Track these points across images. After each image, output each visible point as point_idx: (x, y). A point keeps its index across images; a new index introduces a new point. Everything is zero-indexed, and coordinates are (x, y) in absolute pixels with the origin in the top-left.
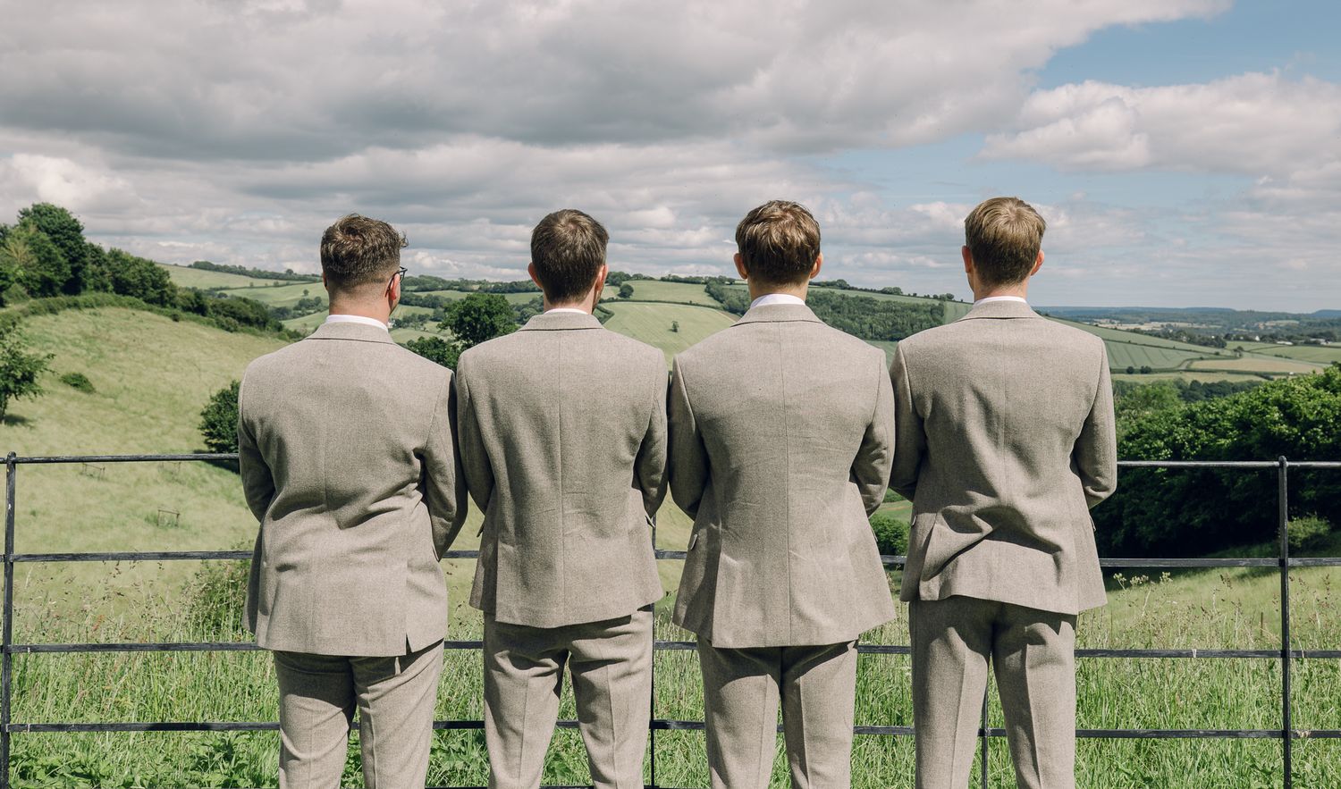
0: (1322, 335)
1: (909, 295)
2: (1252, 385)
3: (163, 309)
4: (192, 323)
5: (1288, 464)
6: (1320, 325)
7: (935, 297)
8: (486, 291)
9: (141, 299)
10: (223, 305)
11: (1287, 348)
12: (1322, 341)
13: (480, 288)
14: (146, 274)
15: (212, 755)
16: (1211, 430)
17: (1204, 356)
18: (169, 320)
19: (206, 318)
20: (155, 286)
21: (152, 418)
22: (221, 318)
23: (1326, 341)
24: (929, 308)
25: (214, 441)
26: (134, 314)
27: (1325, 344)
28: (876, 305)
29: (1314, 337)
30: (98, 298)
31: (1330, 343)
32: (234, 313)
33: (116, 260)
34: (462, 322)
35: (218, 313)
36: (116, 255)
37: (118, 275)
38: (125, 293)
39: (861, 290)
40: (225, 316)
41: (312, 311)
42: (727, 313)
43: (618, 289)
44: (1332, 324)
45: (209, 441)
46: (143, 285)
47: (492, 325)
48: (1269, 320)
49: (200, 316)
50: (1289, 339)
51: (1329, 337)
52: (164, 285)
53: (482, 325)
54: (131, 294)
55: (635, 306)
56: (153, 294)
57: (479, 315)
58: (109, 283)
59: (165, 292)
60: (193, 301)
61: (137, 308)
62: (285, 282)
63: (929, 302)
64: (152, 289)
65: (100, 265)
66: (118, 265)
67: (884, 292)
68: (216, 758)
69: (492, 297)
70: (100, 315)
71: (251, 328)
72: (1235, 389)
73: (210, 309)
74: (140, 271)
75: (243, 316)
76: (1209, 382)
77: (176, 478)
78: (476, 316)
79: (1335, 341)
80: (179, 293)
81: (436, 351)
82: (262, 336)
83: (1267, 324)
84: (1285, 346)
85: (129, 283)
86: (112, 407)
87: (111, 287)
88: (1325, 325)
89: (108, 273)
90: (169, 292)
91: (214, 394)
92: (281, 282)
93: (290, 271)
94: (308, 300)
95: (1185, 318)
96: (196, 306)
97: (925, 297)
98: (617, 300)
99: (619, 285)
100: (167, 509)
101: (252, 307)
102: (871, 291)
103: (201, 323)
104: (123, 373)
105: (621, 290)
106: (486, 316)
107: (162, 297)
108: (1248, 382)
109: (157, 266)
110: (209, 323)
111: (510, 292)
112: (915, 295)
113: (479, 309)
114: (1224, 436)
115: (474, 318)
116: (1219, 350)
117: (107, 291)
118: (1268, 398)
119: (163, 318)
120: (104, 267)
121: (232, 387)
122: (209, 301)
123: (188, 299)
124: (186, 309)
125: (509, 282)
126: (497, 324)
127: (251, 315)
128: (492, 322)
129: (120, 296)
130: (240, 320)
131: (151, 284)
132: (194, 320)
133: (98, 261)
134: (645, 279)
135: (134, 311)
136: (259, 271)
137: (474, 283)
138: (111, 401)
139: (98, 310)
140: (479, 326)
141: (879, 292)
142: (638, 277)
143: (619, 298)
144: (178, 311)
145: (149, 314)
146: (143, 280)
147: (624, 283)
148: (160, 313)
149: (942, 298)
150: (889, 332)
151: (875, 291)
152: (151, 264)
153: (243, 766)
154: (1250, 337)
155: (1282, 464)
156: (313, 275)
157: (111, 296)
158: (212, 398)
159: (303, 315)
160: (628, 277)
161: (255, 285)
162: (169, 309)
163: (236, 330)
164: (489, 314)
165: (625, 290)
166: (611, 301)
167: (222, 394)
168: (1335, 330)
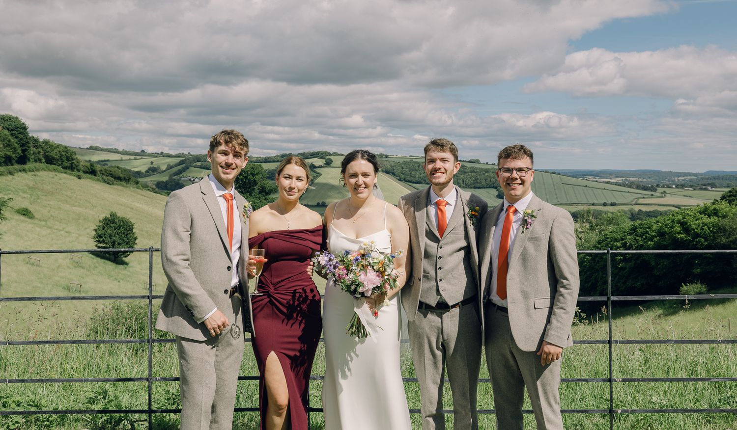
0: (709, 184)
1: (484, 163)
2: (666, 213)
3: (73, 173)
4: (89, 180)
6: (708, 179)
8: (251, 162)
9: (60, 167)
10: (106, 170)
11: (690, 192)
12: (709, 188)
14: (63, 153)
16: (644, 237)
17: (645, 196)
18: (76, 178)
19: (96, 177)
20: (68, 159)
21: (67, 232)
22: (104, 177)
23: (711, 187)
25: (101, 245)
26: (56, 175)
27: (711, 189)
28: (466, 169)
29: (705, 186)
30: (37, 166)
31: (713, 189)
32: (112, 174)
33: (46, 145)
35: (103, 174)
36: (46, 143)
37: (47, 154)
38: (51, 163)
40: (107, 176)
41: (155, 173)
42: (384, 173)
43: (324, 161)
44: (715, 179)
45: (98, 245)
46: (62, 159)
47: (255, 181)
48: (680, 176)
49: (93, 176)
50: (691, 186)
51: (713, 185)
52: (73, 159)
53: (249, 181)
54: (55, 164)
55: (333, 170)
56: (67, 164)
58: (43, 158)
59: (74, 163)
60: (89, 168)
61: (58, 172)
62: (140, 157)
64: (66, 161)
65: (38, 148)
66: (47, 148)
67: (470, 162)
69: (255, 165)
70: (38, 176)
71: (121, 183)
72: (661, 214)
73: (99, 173)
74: (60, 151)
75: (117, 176)
76: (648, 210)
77: (80, 265)
78: (245, 175)
79: (716, 187)
80: (81, 163)
82: (127, 187)
83: (679, 179)
84: (689, 191)
85: (53, 158)
86: (45, 226)
87: (44, 160)
88: (711, 179)
89: (42, 153)
90: (76, 163)
91: (101, 219)
92: (138, 157)
93: (143, 151)
94: (154, 167)
95: (635, 176)
96: (91, 170)
97: (493, 164)
98: (323, 167)
99: (325, 158)
100: (75, 282)
101: (122, 171)
103: (93, 180)
104: (51, 208)
105: (326, 161)
106: (251, 176)
107: (72, 166)
108: (669, 210)
109: (68, 148)
110: (98, 180)
111: (265, 162)
112: (487, 163)
113: (247, 172)
114: (651, 240)
116: (653, 193)
117: (41, 162)
118: (674, 219)
119: (72, 177)
120: (40, 149)
121: (111, 216)
122: (98, 168)
123: (86, 167)
124: (85, 172)
125: (264, 157)
126: (257, 180)
127: (121, 176)
128: (254, 179)
129: (49, 165)
130: (115, 178)
131: (66, 158)
132: (90, 178)
133: (36, 146)
134: (339, 155)
135: (56, 174)
136: (126, 151)
138: (43, 223)
139: (36, 173)
140: (247, 181)
141: (467, 162)
142: (335, 154)
143: (325, 166)
144: (81, 173)
145: (65, 175)
146: (61, 156)
147: (327, 157)
148: (71, 174)
150: (474, 184)
151: (465, 161)
152: (66, 147)
154: (670, 186)
156: (156, 153)
157: (44, 165)
158: (100, 221)
159: (150, 175)
160: (330, 154)
161: (123, 159)
162: (76, 172)
163: (113, 184)
164: (253, 175)
165: (328, 161)
166: (321, 167)
167: (106, 219)
168: (717, 182)
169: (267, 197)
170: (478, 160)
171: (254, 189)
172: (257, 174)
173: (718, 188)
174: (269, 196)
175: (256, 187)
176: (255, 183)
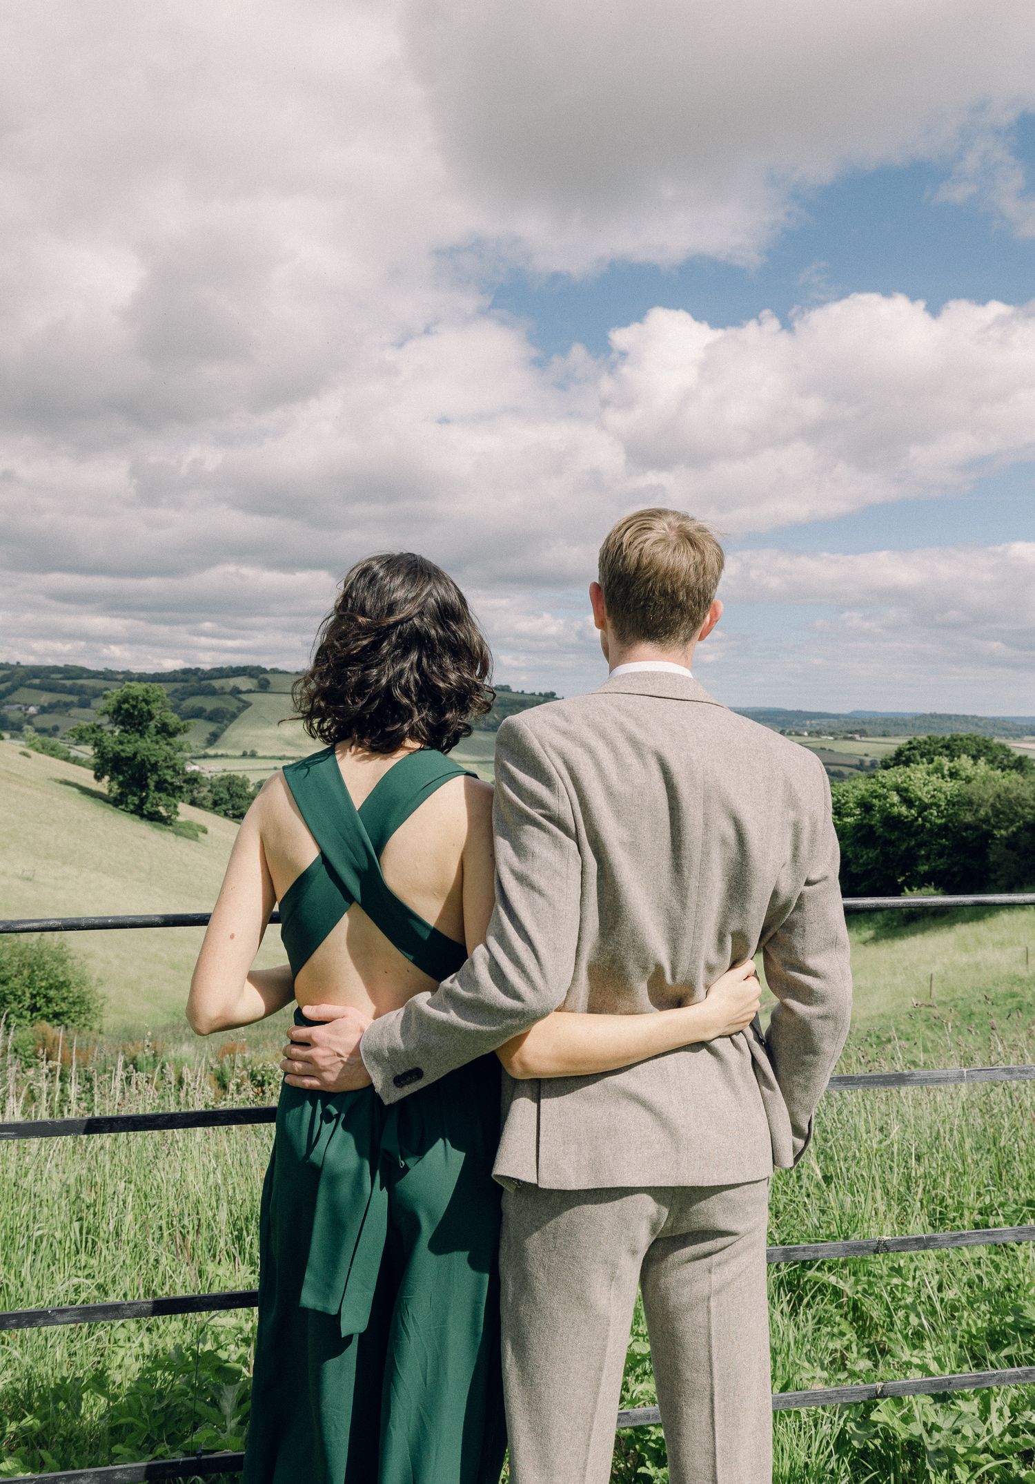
0: (856, 732)
12: (857, 737)
23: (861, 736)
29: (851, 733)
31: (863, 738)
34: (120, 708)
44: (864, 723)
47: (149, 712)
50: (831, 734)
51: (863, 733)
53: (139, 713)
57: (137, 702)
78: (134, 703)
79: (867, 736)
83: (813, 722)
98: (254, 692)
99: (257, 678)
105: (259, 682)
106: (143, 704)
112: (523, 693)
113: (137, 697)
115: (131, 706)
126: (153, 711)
128: (149, 710)
140: (136, 713)
142: (274, 671)
143: (257, 690)
147: (261, 676)
154: (800, 733)
160: (265, 671)
164: (147, 702)
165: (262, 682)
166: (251, 691)
168: (867, 728)
169: (171, 740)
170: (508, 687)
171: (147, 727)
172: (154, 701)
173: (871, 736)
174: (175, 739)
175: (152, 724)
176: (151, 716)
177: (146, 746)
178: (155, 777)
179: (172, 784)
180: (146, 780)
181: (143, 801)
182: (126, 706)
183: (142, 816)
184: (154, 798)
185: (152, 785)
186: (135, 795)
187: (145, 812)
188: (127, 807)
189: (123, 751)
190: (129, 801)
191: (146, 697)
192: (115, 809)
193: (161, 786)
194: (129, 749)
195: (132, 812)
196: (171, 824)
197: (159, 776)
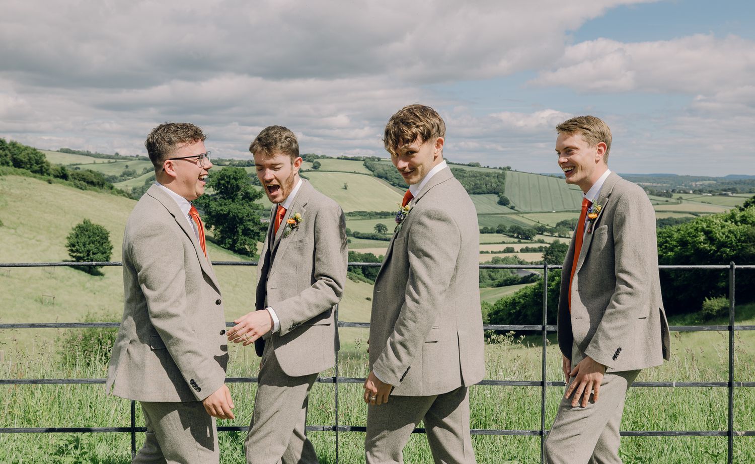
0: (729, 190)
1: (485, 167)
2: (688, 219)
3: (43, 177)
4: (60, 185)
5: (736, 267)
6: (728, 183)
7: (500, 168)
8: (233, 166)
9: (29, 170)
10: (78, 174)
11: (710, 197)
12: (730, 193)
13: (230, 164)
14: (31, 156)
15: (66, 445)
16: (663, 247)
17: (659, 203)
18: (46, 183)
19: (68, 182)
20: (37, 163)
21: (38, 241)
22: (77, 181)
23: (732, 193)
24: (496, 175)
25: (75, 254)
26: (25, 180)
27: (731, 195)
28: (465, 173)
29: (725, 191)
30: (4, 170)
31: (734, 195)
32: (84, 179)
33: (14, 147)
34: (219, 183)
35: (75, 178)
36: (14, 144)
37: (15, 156)
38: (19, 167)
39: (456, 164)
40: (79, 180)
41: (131, 178)
42: (377, 178)
43: (311, 164)
44: (736, 183)
45: (72, 254)
46: (30, 162)
47: (237, 186)
48: (699, 181)
49: (64, 181)
50: (710, 192)
51: (734, 191)
52: (43, 162)
53: (231, 185)
54: (23, 168)
55: (322, 174)
56: (36, 167)
57: (230, 179)
58: (10, 161)
59: (43, 166)
60: (60, 172)
61: (27, 176)
62: (114, 160)
63: (497, 171)
64: (35, 164)
65: (4, 150)
66: (15, 150)
67: (469, 165)
68: (69, 448)
69: (237, 169)
70: (5, 180)
71: (95, 188)
72: (677, 222)
73: (70, 177)
74: (28, 154)
75: (90, 181)
76: (662, 218)
77: (52, 276)
78: (228, 180)
79: (737, 193)
80: (51, 167)
81: (204, 201)
82: (101, 192)
83: (698, 183)
84: (708, 197)
85: (21, 161)
86: (13, 234)
87: (11, 163)
88: (732, 184)
89: (9, 155)
90: (46, 166)
91: (74, 226)
92: (112, 161)
93: (117, 154)
94: (128, 171)
95: (648, 180)
96: (62, 174)
97: (494, 168)
98: (311, 171)
99: (312, 162)
100: (47, 295)
101: (95, 175)
102: (462, 165)
103: (65, 185)
104: (20, 214)
105: (314, 165)
106: (234, 180)
107: (41, 170)
108: (685, 218)
109: (39, 151)
110: (70, 185)
111: (247, 166)
112: (488, 167)
113: (230, 176)
114: (672, 250)
115: (226, 182)
116: (668, 199)
117: (9, 166)
118: (698, 227)
119: (42, 182)
120: (7, 152)
121: (84, 223)
122: (69, 172)
123: (57, 171)
124: (56, 176)
125: (248, 160)
126: (240, 185)
127: (95, 180)
128: (237, 184)
129: (17, 169)
130: (88, 183)
131: (35, 161)
132: (61, 183)
133: (3, 148)
134: (328, 158)
135: (25, 178)
136: (99, 154)
137: (226, 161)
138: (13, 231)
139: (4, 177)
140: (229, 186)
141: (466, 165)
142: (323, 157)
143: (313, 169)
144: (51, 178)
145: (34, 179)
146: (30, 159)
147: (315, 160)
148: (41, 179)
149: (504, 169)
150: (473, 189)
151: (464, 165)
152: (35, 150)
153: (85, 453)
154: (687, 191)
155: (732, 266)
156: (131, 156)
157: (11, 169)
158: (73, 229)
159: (125, 180)
160: (318, 157)
161: (96, 162)
162: (46, 177)
163: (86, 189)
164: (236, 179)
165: (316, 165)
166: (308, 171)
167: (79, 227)
168: (738, 187)
169: (251, 203)
170: (478, 163)
171: (236, 195)
172: (240, 178)
173: (740, 193)
174: (254, 202)
175: (239, 193)
176: (238, 188)
177: (234, 207)
178: (242, 227)
179: (253, 231)
180: (236, 229)
181: (235, 242)
182: (223, 182)
183: (235, 252)
184: (242, 239)
185: (240, 231)
186: (230, 238)
187: (237, 249)
188: (225, 245)
189: (222, 210)
190: (227, 242)
191: (235, 176)
192: (218, 247)
193: (246, 232)
194: (225, 209)
195: (228, 249)
196: (252, 256)
197: (244, 226)
